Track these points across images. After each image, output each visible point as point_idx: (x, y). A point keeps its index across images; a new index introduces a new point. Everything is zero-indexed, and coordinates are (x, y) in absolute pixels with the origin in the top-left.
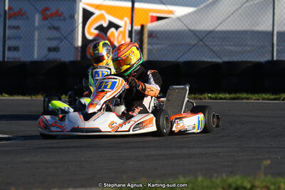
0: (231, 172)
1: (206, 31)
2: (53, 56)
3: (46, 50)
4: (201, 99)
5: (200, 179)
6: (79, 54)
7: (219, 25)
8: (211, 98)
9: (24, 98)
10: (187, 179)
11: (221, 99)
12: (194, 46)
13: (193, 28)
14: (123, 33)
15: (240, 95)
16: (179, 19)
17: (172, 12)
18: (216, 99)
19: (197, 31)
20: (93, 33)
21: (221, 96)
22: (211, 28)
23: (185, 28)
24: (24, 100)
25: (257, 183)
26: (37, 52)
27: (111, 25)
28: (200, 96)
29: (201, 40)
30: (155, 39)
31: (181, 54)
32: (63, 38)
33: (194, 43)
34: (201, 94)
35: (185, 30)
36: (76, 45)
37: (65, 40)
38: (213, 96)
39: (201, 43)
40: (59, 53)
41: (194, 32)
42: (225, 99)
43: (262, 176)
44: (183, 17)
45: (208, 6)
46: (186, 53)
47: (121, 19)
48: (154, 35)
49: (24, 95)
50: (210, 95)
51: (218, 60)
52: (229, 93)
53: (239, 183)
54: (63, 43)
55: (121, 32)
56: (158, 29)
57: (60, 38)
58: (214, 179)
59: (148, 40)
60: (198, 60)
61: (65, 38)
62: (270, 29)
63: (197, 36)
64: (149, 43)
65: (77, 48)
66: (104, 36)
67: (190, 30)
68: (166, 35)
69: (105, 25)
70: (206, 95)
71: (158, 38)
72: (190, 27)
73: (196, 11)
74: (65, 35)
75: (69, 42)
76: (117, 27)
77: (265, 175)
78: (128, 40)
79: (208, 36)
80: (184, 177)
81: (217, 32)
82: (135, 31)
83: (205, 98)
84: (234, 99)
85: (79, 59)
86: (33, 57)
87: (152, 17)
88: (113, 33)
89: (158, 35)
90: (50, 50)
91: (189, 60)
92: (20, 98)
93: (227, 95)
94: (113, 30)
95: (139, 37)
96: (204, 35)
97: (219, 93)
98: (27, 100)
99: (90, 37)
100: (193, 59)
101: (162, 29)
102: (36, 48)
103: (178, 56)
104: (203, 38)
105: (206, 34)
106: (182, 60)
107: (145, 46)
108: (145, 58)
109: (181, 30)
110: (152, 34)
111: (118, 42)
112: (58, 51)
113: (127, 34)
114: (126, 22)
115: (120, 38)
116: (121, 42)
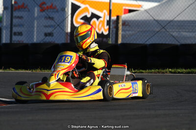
1: (167, 21)
2: (49, 39)
3: (43, 35)
4: (163, 73)
6: (69, 37)
7: (177, 16)
8: (171, 72)
9: (27, 71)
11: (179, 73)
12: (158, 32)
13: (157, 18)
14: (103, 22)
15: (194, 70)
16: (146, 11)
17: (140, 6)
18: (175, 73)
20: (79, 22)
21: (179, 70)
22: (171, 19)
23: (151, 18)
24: (26, 73)
26: (37, 37)
27: (94, 16)
28: (162, 71)
29: (163, 28)
30: (127, 27)
31: (148, 38)
32: (57, 25)
33: (157, 30)
34: (164, 69)
35: (151, 20)
36: (66, 31)
37: (58, 27)
38: (173, 71)
39: (164, 30)
40: (53, 37)
41: (157, 21)
42: (182, 73)
44: (149, 9)
46: (152, 37)
47: (101, 11)
48: (127, 23)
50: (170, 70)
51: (177, 43)
52: (185, 69)
54: (56, 29)
55: (101, 21)
56: (130, 19)
57: (55, 26)
59: (122, 28)
60: (161, 43)
61: (58, 25)
63: (160, 24)
64: (123, 30)
65: (67, 33)
66: (88, 24)
67: (154, 20)
68: (136, 24)
69: (89, 16)
70: (167, 70)
71: (130, 26)
72: (154, 18)
73: (159, 5)
74: (58, 24)
75: (61, 29)
76: (98, 17)
78: (107, 27)
79: (169, 24)
81: (176, 22)
82: (113, 20)
83: (167, 72)
84: (189, 73)
85: (69, 42)
86: (33, 41)
87: (125, 10)
88: (95, 22)
89: (130, 24)
90: (46, 35)
91: (154, 43)
93: (184, 70)
94: (95, 19)
95: (115, 25)
96: (166, 24)
97: (177, 68)
98: (30, 73)
99: (77, 25)
100: (157, 42)
101: (133, 19)
102: (35, 33)
103: (146, 40)
104: (165, 26)
105: (168, 22)
106: (148, 43)
107: (120, 32)
108: (120, 41)
109: (148, 20)
110: (125, 23)
111: (99, 29)
112: (53, 36)
113: (106, 23)
114: (105, 14)
115: (100, 26)
116: (101, 29)
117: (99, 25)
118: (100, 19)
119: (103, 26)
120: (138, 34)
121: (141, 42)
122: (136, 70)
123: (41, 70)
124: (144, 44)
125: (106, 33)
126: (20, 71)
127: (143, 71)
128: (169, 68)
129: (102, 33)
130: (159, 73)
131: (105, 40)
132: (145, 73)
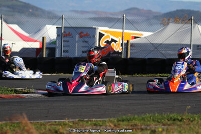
0: (172, 112)
3: (81, 52)
5: (156, 115)
8: (161, 76)
10: (150, 115)
12: (152, 51)
13: (152, 42)
16: (145, 38)
17: (142, 34)
19: (154, 44)
20: (104, 44)
21: (165, 75)
22: (161, 43)
25: (184, 117)
26: (77, 53)
27: (113, 40)
29: (156, 48)
31: (146, 54)
34: (156, 74)
35: (148, 43)
38: (162, 75)
39: (156, 50)
41: (152, 44)
43: (187, 114)
44: (147, 37)
45: (160, 31)
50: (160, 74)
51: (165, 58)
53: (175, 117)
56: (135, 43)
57: (88, 46)
58: (163, 115)
60: (154, 57)
62: (189, 43)
63: (154, 46)
64: (131, 50)
66: (109, 46)
68: (139, 45)
69: (110, 40)
70: (158, 75)
71: (134, 46)
73: (152, 35)
77: (188, 113)
78: (121, 48)
79: (159, 46)
80: (149, 113)
82: (124, 43)
86: (75, 56)
87: (132, 37)
90: (83, 52)
91: (150, 57)
94: (113, 43)
95: (126, 46)
96: (157, 46)
97: (165, 74)
99: (102, 46)
100: (152, 57)
101: (137, 43)
102: (76, 51)
106: (146, 57)
107: (129, 51)
108: (129, 57)
109: (146, 43)
110: (132, 45)
111: (116, 49)
114: (120, 39)
118: (117, 43)
120: (140, 52)
121: (142, 57)
122: (139, 75)
124: (144, 58)
125: (120, 51)
126: (67, 75)
129: (118, 51)
131: (119, 55)
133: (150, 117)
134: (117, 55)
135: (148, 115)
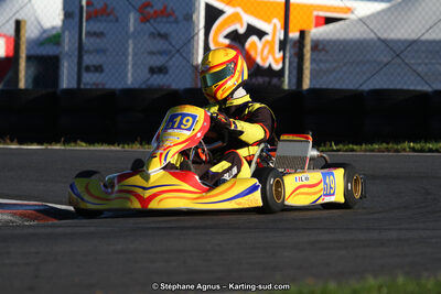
1: (406, 41)
2: (158, 81)
3: (146, 71)
4: (397, 151)
7: (427, 31)
8: (413, 150)
9: (113, 148)
10: (380, 280)
11: (430, 150)
13: (384, 36)
14: (271, 44)
16: (361, 20)
17: (349, 10)
18: (422, 151)
19: (392, 41)
20: (222, 44)
21: (430, 146)
22: (414, 36)
23: (372, 35)
24: (111, 151)
26: (133, 75)
28: (396, 147)
29: (398, 55)
30: (323, 53)
31: (365, 78)
32: (174, 51)
33: (385, 60)
34: (398, 142)
35: (372, 40)
36: (195, 63)
37: (177, 55)
38: (418, 146)
39: (398, 60)
40: (167, 76)
41: (384, 41)
42: (437, 151)
44: (368, 17)
46: (373, 75)
47: (268, 20)
48: (321, 47)
49: (112, 143)
50: (412, 144)
51: (426, 88)
54: (174, 59)
55: (267, 42)
56: (327, 38)
57: (170, 52)
58: (423, 281)
60: (391, 87)
61: (178, 51)
63: (391, 49)
64: (313, 61)
65: (196, 67)
66: (240, 48)
67: (379, 39)
68: (341, 47)
69: (242, 30)
70: (406, 145)
71: (327, 52)
72: (379, 35)
73: (389, 9)
74: (177, 47)
75: (184, 58)
76: (261, 34)
78: (280, 55)
79: (409, 49)
80: (375, 276)
81: (424, 42)
82: (292, 39)
83: (404, 150)
86: (126, 84)
87: (317, 17)
88: (254, 43)
89: (328, 48)
90: (152, 71)
91: (378, 87)
92: (105, 147)
94: (254, 38)
95: (297, 50)
96: (403, 48)
97: (426, 142)
98: (117, 151)
100: (385, 87)
101: (334, 38)
102: (130, 67)
103: (361, 82)
104: (402, 52)
105: (406, 45)
106: (366, 87)
107: (307, 65)
108: (306, 85)
109: (365, 40)
110: (316, 46)
111: (262, 59)
112: (166, 73)
113: (277, 47)
114: (275, 26)
115: (266, 51)
116: (267, 58)
117: (263, 50)
118: (265, 38)
119: (271, 51)
120: (344, 69)
121: (351, 87)
122: (341, 146)
123: (141, 144)
124: (356, 90)
125: (277, 67)
126: (98, 147)
127: (355, 147)
128: (409, 142)
129: (270, 66)
130: (389, 151)
131: (275, 81)
132: (360, 152)
133: (380, 288)
134: (267, 79)
135: (371, 281)
